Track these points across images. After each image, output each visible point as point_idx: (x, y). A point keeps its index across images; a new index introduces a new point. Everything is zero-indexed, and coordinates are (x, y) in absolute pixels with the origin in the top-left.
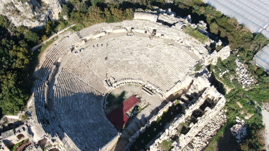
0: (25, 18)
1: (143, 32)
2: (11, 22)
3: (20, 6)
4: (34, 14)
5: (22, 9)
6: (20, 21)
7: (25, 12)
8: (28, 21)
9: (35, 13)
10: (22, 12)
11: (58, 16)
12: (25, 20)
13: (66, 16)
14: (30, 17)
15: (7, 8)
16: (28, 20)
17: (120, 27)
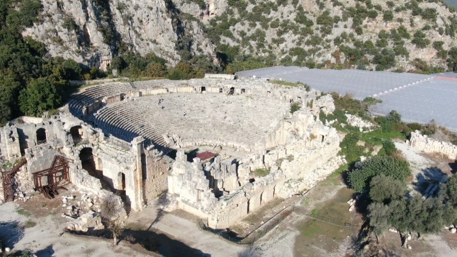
0: (67, 48)
1: (218, 90)
2: (48, 52)
3: (65, 34)
4: (79, 49)
5: (66, 37)
6: (60, 53)
7: (69, 41)
8: (69, 53)
9: (81, 48)
10: (65, 42)
11: (107, 68)
12: (67, 52)
13: (116, 71)
14: (74, 50)
15: (49, 33)
16: (71, 52)
17: (187, 85)
